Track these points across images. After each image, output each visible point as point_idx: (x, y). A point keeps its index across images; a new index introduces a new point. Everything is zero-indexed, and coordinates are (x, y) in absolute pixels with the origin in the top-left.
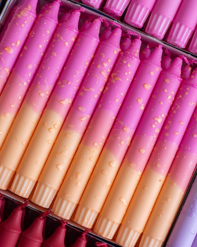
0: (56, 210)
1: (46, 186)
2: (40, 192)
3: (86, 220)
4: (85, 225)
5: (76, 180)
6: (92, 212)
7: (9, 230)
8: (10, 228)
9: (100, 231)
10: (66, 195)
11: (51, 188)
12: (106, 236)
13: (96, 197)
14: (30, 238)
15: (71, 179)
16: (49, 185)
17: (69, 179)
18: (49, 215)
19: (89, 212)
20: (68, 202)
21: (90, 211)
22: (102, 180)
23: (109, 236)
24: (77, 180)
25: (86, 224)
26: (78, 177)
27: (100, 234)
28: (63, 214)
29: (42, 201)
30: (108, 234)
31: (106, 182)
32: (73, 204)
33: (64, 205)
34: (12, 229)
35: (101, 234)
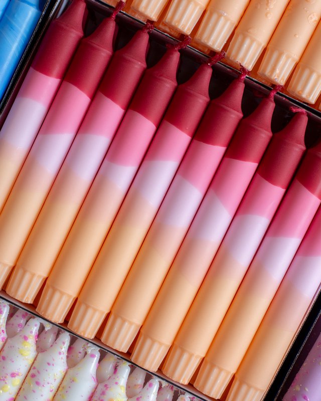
0: (233, 53)
1: (220, 16)
2: (210, 25)
3: (277, 71)
4: (276, 77)
5: (266, 9)
6: (288, 58)
7: (161, 78)
8: (161, 75)
9: (299, 88)
10: (249, 31)
11: (227, 20)
12: (307, 96)
13: (295, 35)
14: (192, 92)
15: (259, 7)
16: (225, 14)
17: (256, 7)
18: (222, 60)
19: (283, 58)
20: (253, 41)
21: (284, 56)
22: (307, 11)
23: (312, 96)
24: (268, 9)
25: (278, 77)
26: (269, 4)
27: (298, 92)
28: (243, 59)
29: (213, 38)
30: (310, 94)
31: (312, 16)
32: (259, 45)
33: (245, 46)
34: (165, 77)
35: (300, 92)
